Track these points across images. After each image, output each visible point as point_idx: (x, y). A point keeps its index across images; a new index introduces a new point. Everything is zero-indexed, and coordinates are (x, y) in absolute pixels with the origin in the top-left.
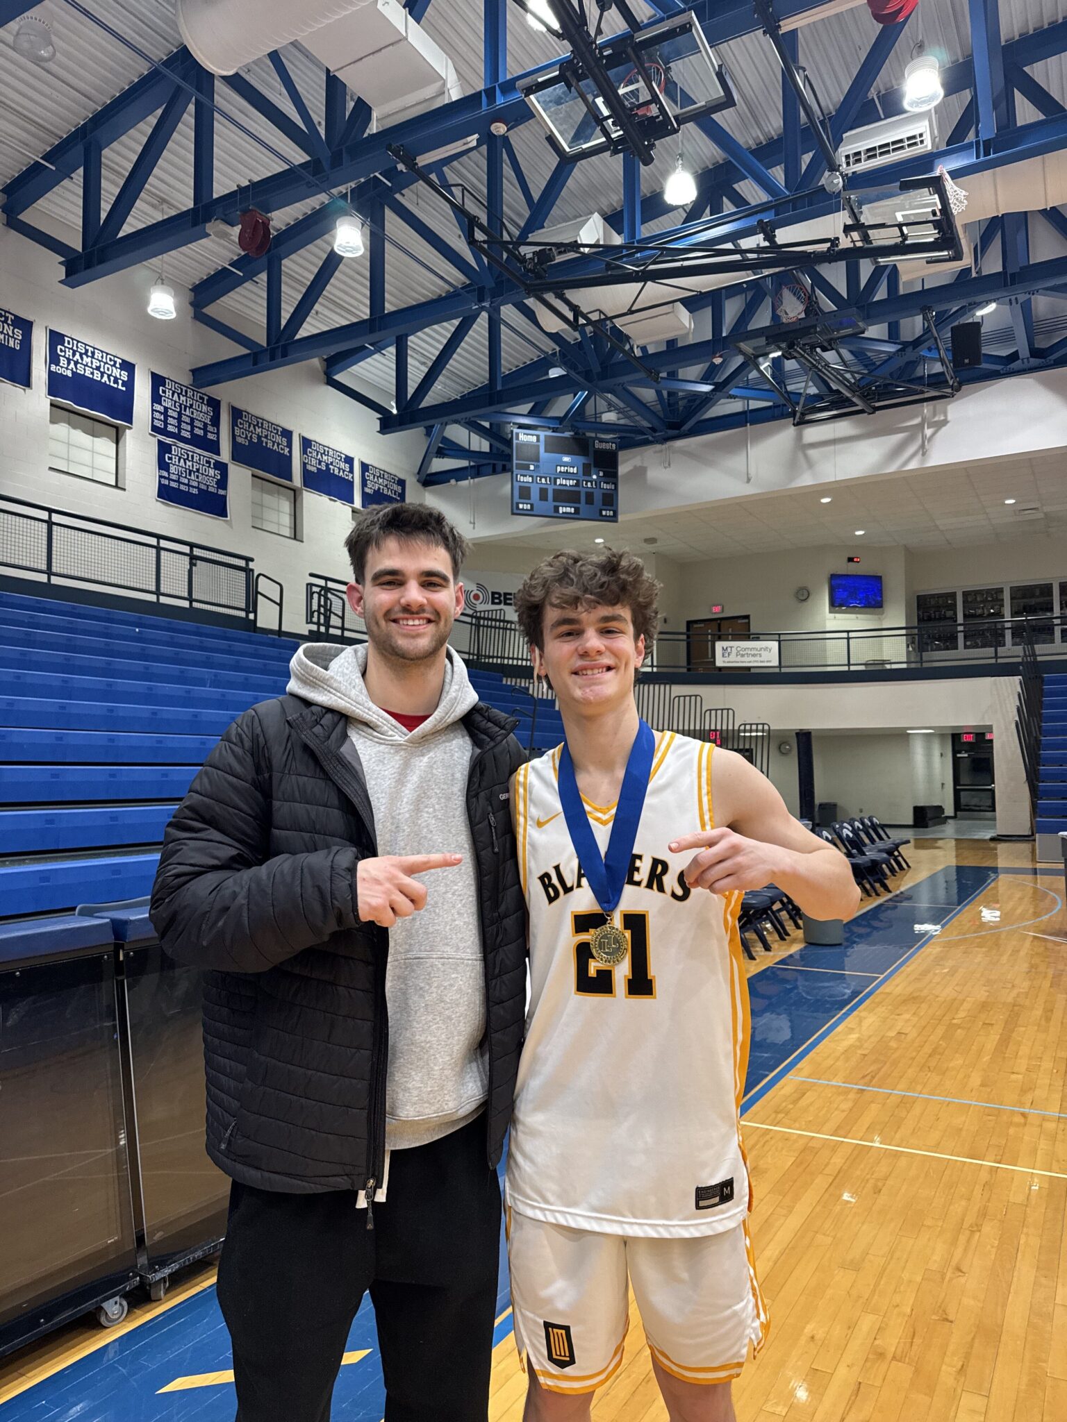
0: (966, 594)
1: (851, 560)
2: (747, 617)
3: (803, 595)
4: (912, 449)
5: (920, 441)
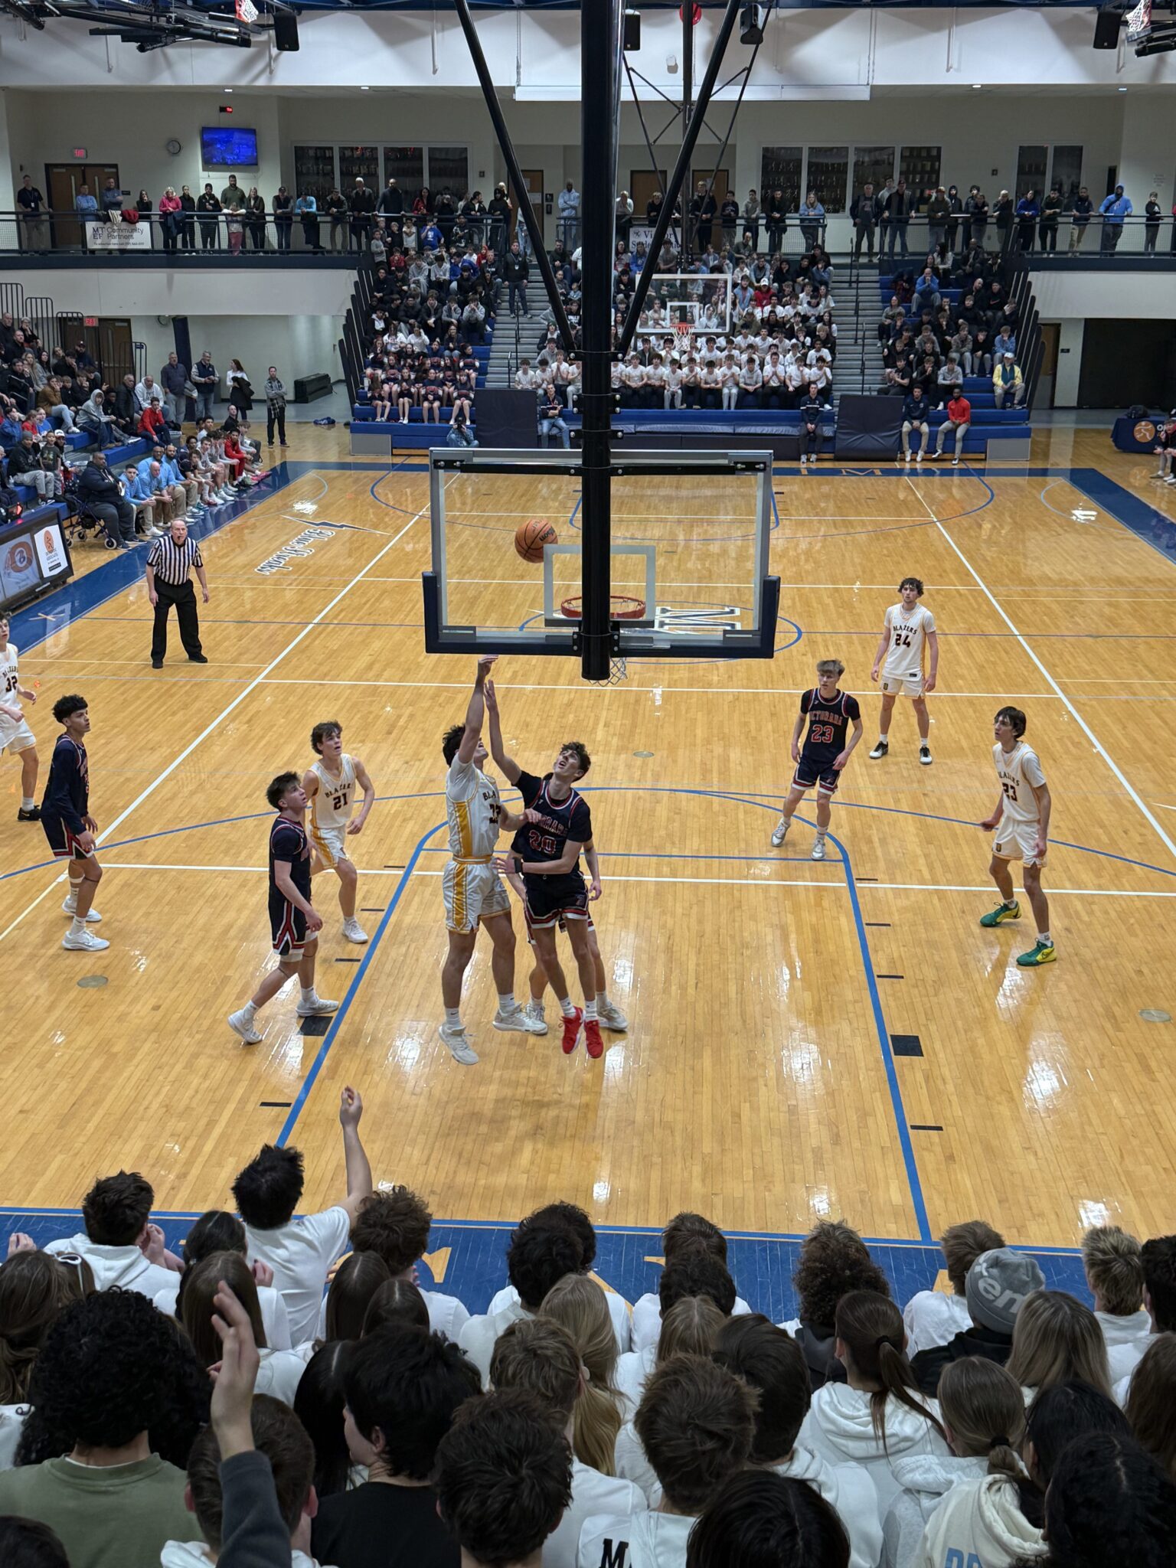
2: (115, 166)
5: (267, 59)
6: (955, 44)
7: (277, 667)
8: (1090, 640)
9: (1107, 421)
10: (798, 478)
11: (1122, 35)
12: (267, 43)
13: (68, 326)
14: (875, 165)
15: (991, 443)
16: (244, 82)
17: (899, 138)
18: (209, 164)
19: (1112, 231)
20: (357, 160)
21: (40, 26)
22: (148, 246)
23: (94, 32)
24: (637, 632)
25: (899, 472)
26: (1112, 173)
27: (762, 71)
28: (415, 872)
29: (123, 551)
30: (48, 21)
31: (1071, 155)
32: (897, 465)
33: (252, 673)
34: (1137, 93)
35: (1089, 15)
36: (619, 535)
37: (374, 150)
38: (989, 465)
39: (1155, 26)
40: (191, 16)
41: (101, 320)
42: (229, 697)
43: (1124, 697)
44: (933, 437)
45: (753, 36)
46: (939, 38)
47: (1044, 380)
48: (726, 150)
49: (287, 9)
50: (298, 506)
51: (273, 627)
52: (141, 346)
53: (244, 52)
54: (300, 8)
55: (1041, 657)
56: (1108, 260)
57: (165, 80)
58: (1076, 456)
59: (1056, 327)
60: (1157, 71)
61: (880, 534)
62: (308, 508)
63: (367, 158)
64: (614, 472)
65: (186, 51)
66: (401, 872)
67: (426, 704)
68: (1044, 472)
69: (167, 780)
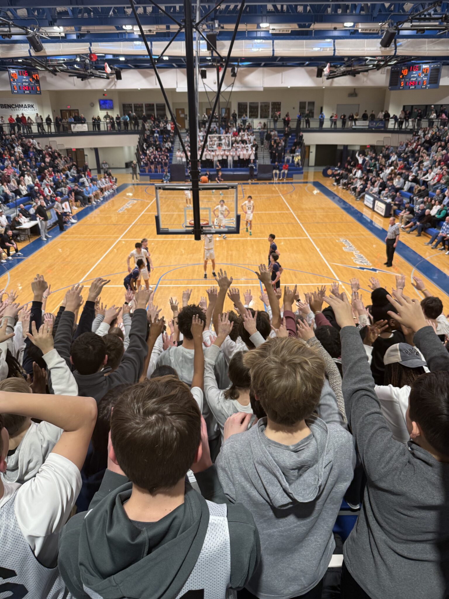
0: (134, 105)
1: (104, 95)
2: (78, 110)
3: (92, 105)
4: (112, 84)
6: (283, 77)
7: (124, 236)
8: (316, 224)
9: (321, 169)
10: (248, 185)
11: (323, 74)
12: (113, 78)
13: (69, 151)
14: (265, 107)
15: (294, 176)
16: (109, 88)
17: (271, 100)
18: (101, 109)
19: (322, 122)
20: (138, 107)
21: (56, 75)
22: (87, 130)
23: (70, 76)
24: (208, 228)
25: (273, 183)
26: (322, 109)
27: (237, 83)
28: (159, 286)
29: (84, 208)
30: (57, 73)
31: (312, 104)
32: (272, 181)
33: (117, 238)
34: (327, 89)
35: (315, 69)
36: (202, 205)
37: (142, 104)
38: (294, 181)
39: (331, 72)
40: (94, 72)
41: (77, 149)
42: (112, 243)
43: (324, 237)
44: (280, 174)
45: (234, 75)
46: (279, 75)
47: (306, 160)
48: (229, 103)
49: (118, 69)
50: (128, 194)
51: (122, 226)
52: (87, 155)
53: (108, 81)
54: (122, 69)
55: (305, 228)
56: (321, 130)
57: (89, 88)
58: (314, 179)
59: (309, 147)
60: (332, 83)
61: (269, 198)
62: (131, 194)
63: (141, 106)
64: (200, 189)
65: (94, 80)
66: (155, 286)
67: (160, 244)
68: (307, 182)
69: (98, 265)
